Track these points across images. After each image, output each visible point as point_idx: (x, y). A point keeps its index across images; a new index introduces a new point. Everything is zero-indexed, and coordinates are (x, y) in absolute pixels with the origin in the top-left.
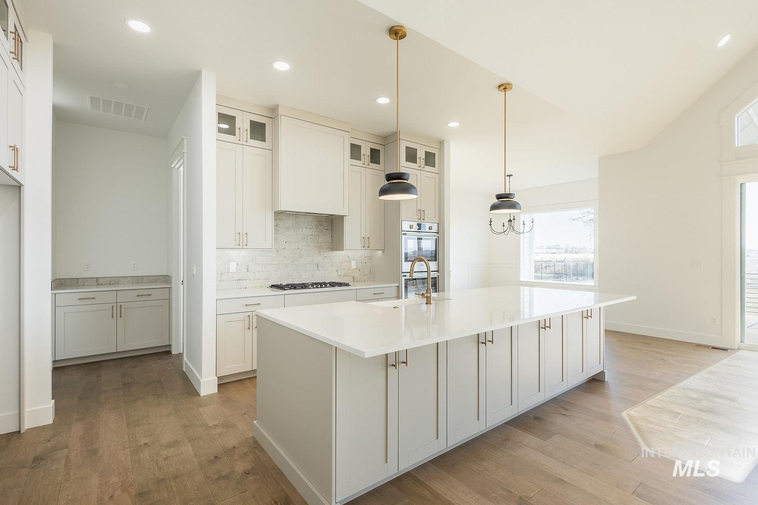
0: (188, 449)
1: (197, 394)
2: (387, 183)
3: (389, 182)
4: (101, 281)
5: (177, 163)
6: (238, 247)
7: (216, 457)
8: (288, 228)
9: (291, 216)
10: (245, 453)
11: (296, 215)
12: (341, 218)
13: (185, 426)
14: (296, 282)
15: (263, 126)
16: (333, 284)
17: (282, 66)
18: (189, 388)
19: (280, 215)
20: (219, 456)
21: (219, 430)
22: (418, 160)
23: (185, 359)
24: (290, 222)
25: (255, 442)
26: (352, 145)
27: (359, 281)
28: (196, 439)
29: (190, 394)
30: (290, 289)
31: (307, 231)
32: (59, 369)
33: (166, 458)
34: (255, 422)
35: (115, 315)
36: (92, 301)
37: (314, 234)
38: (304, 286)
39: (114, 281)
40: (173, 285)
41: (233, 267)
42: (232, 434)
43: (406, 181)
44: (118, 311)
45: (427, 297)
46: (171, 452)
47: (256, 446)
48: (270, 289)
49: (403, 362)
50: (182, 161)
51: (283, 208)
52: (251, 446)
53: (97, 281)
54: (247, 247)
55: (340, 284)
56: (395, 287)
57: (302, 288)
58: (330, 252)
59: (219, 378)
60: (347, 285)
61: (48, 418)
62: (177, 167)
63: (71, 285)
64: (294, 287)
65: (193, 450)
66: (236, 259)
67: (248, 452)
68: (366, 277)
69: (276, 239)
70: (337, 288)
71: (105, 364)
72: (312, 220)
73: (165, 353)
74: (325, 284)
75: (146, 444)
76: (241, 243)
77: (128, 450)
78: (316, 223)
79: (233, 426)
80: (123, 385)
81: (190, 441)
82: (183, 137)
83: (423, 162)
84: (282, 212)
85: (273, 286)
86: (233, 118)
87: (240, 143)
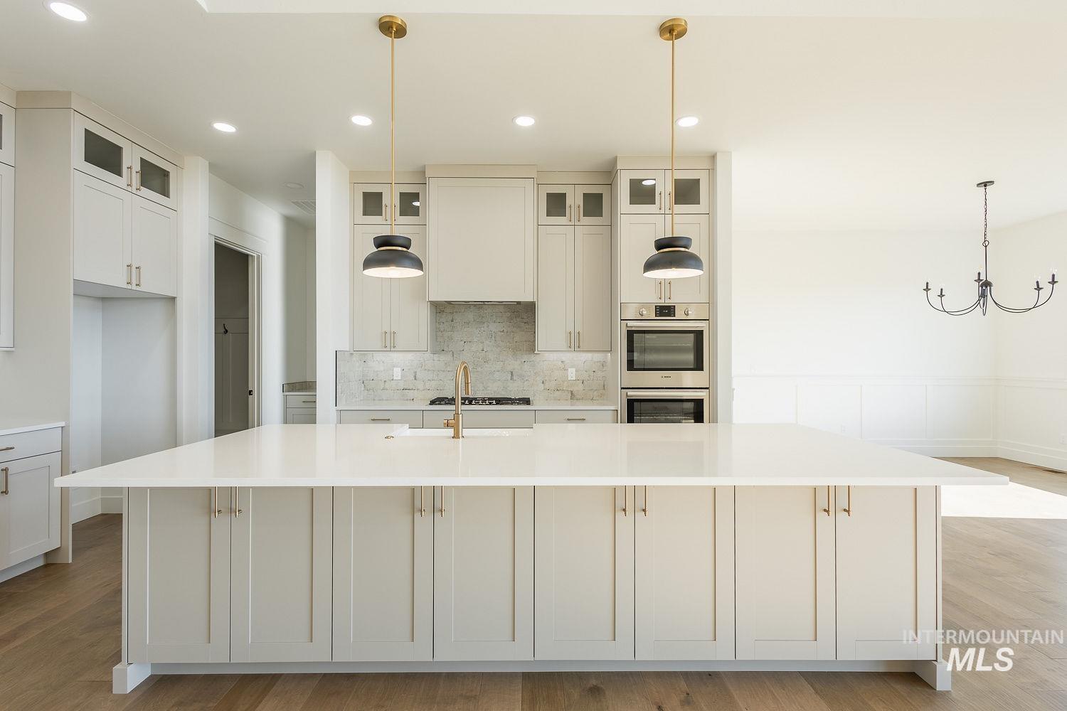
6: (385, 349)
8: (469, 323)
9: (472, 307)
12: (531, 306)
22: (657, 198)
24: (470, 315)
26: (551, 197)
27: (582, 399)
31: (496, 326)
37: (505, 330)
41: (397, 373)
51: (432, 298)
54: (396, 350)
56: (611, 412)
58: (533, 355)
66: (398, 364)
76: (388, 345)
78: (509, 314)
83: (669, 200)
86: (381, 195)
87: (388, 223)
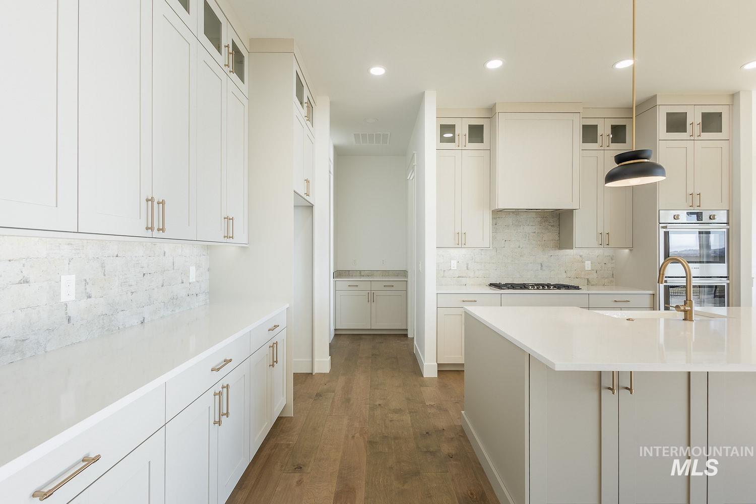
0: (407, 418)
1: (420, 374)
2: (618, 166)
3: (620, 164)
4: (363, 273)
5: (411, 175)
6: (457, 246)
7: (427, 433)
8: (508, 226)
10: (452, 438)
11: (517, 212)
12: (570, 212)
13: (408, 399)
14: (516, 282)
15: (481, 128)
16: (558, 287)
17: (495, 64)
18: (415, 368)
19: (498, 214)
20: (430, 433)
21: (432, 411)
22: (689, 127)
23: (415, 342)
24: (510, 220)
25: (463, 431)
26: (585, 128)
27: (596, 285)
28: (415, 412)
29: (416, 374)
30: (509, 288)
31: (530, 228)
32: (339, 335)
33: (391, 421)
34: (463, 412)
35: (370, 300)
36: (355, 288)
37: (537, 232)
38: (524, 286)
39: (371, 273)
40: (409, 279)
41: (454, 264)
42: (443, 417)
43: (646, 160)
44: (372, 297)
45: (685, 311)
46: (395, 417)
47: (462, 435)
48: (489, 288)
49: (627, 388)
50: (413, 174)
51: (501, 207)
52: (458, 434)
53: (360, 273)
54: (465, 246)
55: (568, 287)
56: (649, 296)
57: (521, 288)
58: (557, 251)
59: (439, 365)
60: (577, 288)
61: (326, 369)
62: (411, 178)
63: (345, 276)
64: (513, 286)
65: (411, 421)
66: (457, 258)
67: (454, 438)
68: (606, 280)
69: (494, 238)
70: (563, 291)
71: (363, 337)
72: (534, 216)
73: (403, 335)
74: (549, 286)
75: (379, 405)
76: (460, 242)
77: (368, 405)
78: (539, 219)
79: (446, 410)
80: (372, 355)
81: (410, 413)
82: (414, 152)
83: (697, 129)
84: (501, 211)
85: (491, 285)
86: (453, 126)
87: (460, 148)
